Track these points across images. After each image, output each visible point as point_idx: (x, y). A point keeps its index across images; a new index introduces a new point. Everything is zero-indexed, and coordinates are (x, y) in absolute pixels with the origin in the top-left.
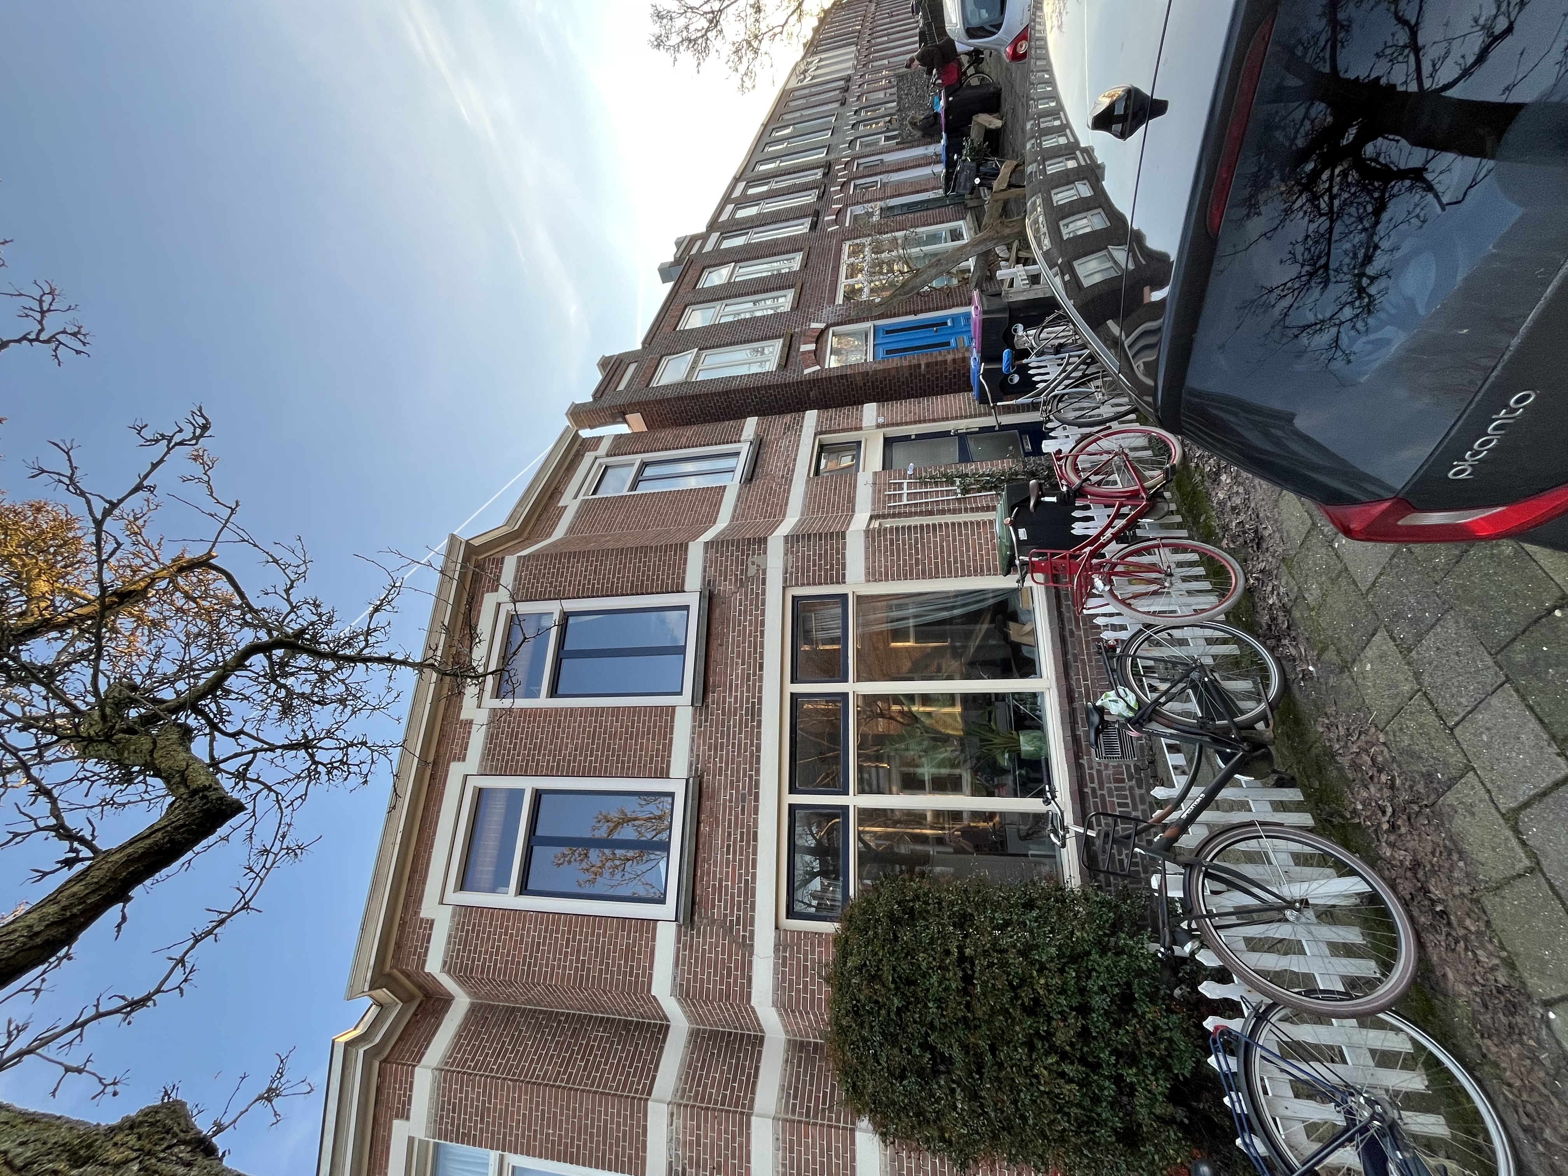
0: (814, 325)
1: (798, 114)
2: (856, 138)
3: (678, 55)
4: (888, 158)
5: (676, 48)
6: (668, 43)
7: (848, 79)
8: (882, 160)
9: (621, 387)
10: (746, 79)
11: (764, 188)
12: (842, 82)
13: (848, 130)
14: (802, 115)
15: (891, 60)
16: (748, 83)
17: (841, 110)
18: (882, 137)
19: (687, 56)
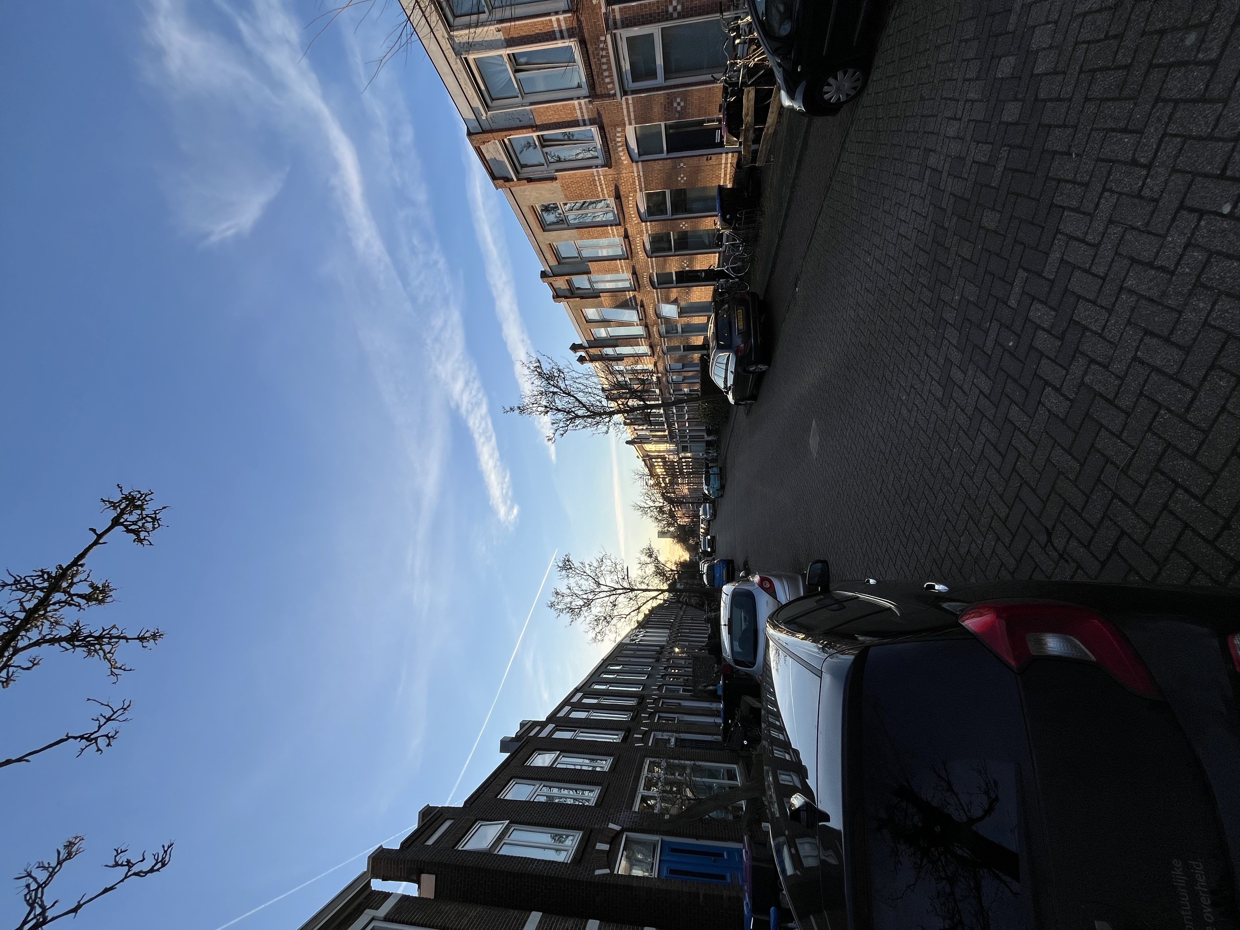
0: (611, 826)
1: (627, 659)
2: (663, 685)
3: (561, 614)
4: (685, 703)
5: (562, 611)
6: (557, 607)
7: (662, 647)
8: (679, 704)
9: (430, 842)
10: (599, 635)
11: (595, 701)
12: (659, 648)
13: (659, 678)
14: (629, 661)
15: (691, 643)
16: (599, 637)
17: (655, 664)
18: (681, 688)
19: (566, 617)
